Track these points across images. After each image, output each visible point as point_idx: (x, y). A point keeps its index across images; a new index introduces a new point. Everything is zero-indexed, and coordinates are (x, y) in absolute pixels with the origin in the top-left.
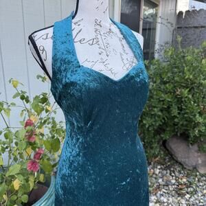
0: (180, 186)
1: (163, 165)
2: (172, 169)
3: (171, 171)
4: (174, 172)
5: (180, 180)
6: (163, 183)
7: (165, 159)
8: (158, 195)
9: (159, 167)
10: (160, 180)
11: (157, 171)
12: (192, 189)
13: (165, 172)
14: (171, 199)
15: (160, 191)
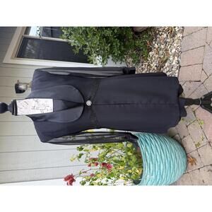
1: (153, 39)
3: (158, 34)
4: (159, 31)
6: (164, 45)
7: (150, 35)
9: (154, 43)
10: (162, 47)
11: (156, 46)
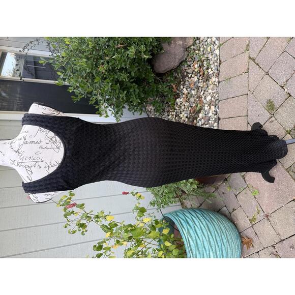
0: (201, 73)
1: (181, 82)
2: (185, 73)
5: (196, 70)
6: (196, 90)
8: (205, 101)
9: (182, 87)
12: (205, 63)
13: (187, 83)
14: (210, 91)
15: (202, 97)
